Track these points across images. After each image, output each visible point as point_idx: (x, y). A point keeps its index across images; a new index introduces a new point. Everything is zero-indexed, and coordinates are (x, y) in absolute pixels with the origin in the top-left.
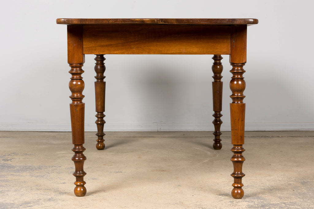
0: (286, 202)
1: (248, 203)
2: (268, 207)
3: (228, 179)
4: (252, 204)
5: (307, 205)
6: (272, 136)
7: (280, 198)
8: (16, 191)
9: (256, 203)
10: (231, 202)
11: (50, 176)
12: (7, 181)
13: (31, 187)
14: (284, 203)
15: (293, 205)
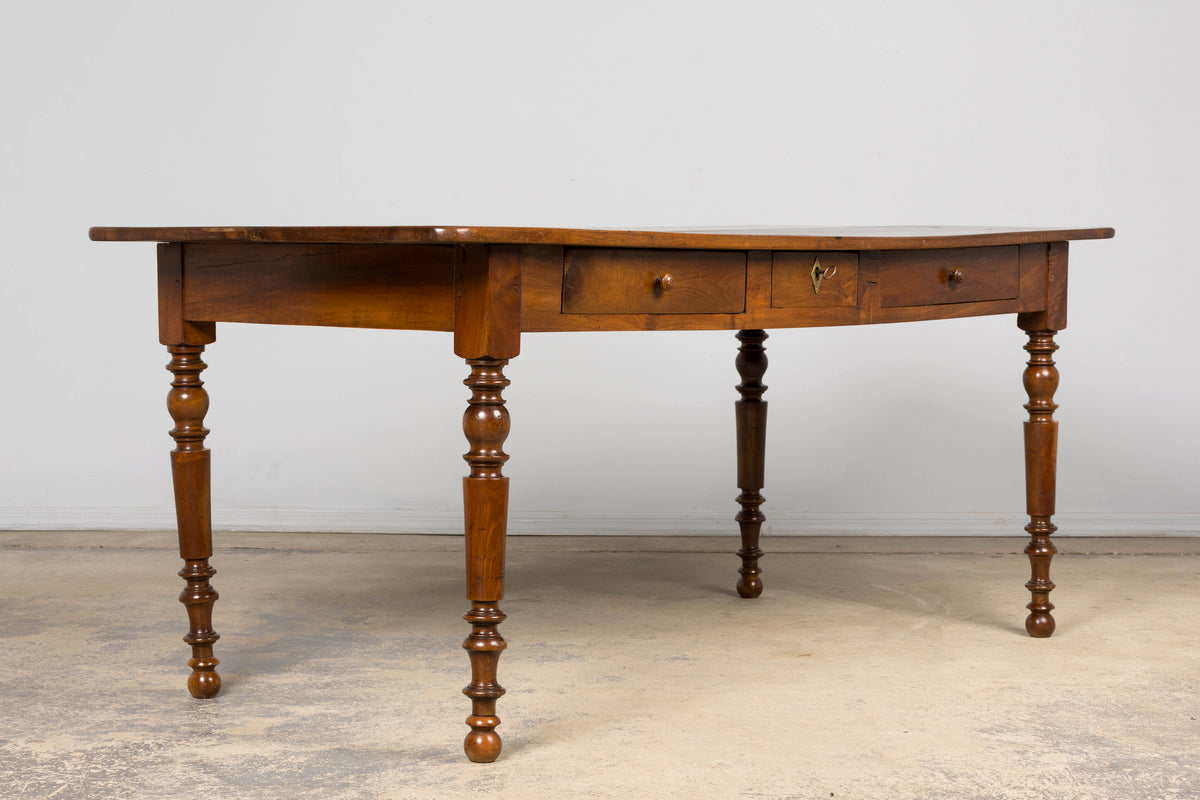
0: (1179, 753)
1: (1070, 756)
2: (1129, 770)
3: (994, 682)
4: (1081, 759)
6: (1091, 553)
7: (1159, 741)
8: (398, 713)
9: (1093, 757)
10: (1018, 753)
12: (367, 683)
13: (439, 703)
14: (1175, 758)
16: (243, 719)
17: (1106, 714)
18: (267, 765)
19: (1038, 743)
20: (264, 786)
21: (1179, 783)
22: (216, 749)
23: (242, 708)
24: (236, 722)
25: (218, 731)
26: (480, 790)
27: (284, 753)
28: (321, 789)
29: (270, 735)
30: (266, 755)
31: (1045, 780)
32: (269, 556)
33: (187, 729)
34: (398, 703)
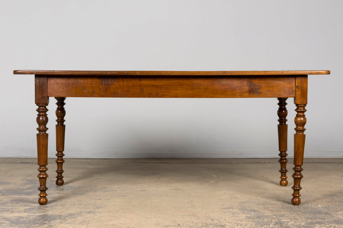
0: (277, 214)
1: (247, 215)
2: (262, 218)
3: (230, 196)
4: (249, 215)
5: (293, 216)
7: (272, 211)
8: (62, 205)
9: (253, 215)
10: (233, 214)
11: (88, 194)
13: (74, 203)
14: (275, 215)
15: (282, 217)
16: (18, 207)
17: (259, 204)
18: (23, 219)
19: (239, 212)
20: (22, 224)
21: (275, 221)
22: (10, 215)
23: (18, 204)
24: (16, 208)
25: (11, 210)
26: (82, 225)
27: (29, 216)
28: (38, 225)
29: (25, 211)
30: (23, 216)
31: (238, 221)
32: (31, 164)
33: (2, 210)
34: (62, 203)
